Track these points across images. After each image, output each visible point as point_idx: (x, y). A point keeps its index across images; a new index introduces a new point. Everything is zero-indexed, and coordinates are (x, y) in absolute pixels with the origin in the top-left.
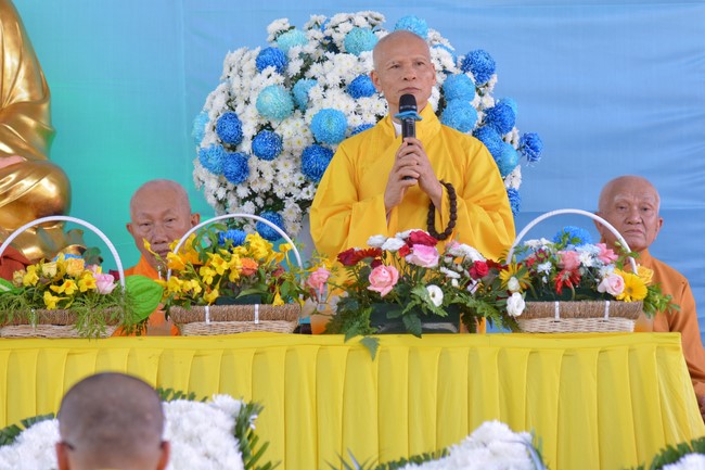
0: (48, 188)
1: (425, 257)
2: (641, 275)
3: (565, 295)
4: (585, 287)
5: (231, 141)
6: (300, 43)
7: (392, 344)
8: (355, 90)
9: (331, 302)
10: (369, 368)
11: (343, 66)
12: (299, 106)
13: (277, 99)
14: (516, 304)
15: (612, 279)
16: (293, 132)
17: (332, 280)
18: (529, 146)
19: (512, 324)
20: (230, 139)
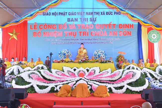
0: (87, 56)
1: (104, 60)
2: (112, 61)
3: (109, 62)
4: (110, 62)
5: (95, 55)
6: (98, 51)
7: (102, 63)
8: (100, 53)
9: (100, 62)
10: (102, 64)
11: (99, 52)
12: (98, 53)
13: (97, 53)
14: (108, 62)
15: (111, 61)
16: (98, 54)
17: (100, 61)
18: (107, 55)
19: (107, 63)
20: (95, 54)
